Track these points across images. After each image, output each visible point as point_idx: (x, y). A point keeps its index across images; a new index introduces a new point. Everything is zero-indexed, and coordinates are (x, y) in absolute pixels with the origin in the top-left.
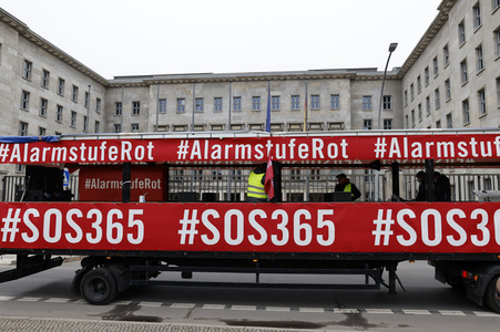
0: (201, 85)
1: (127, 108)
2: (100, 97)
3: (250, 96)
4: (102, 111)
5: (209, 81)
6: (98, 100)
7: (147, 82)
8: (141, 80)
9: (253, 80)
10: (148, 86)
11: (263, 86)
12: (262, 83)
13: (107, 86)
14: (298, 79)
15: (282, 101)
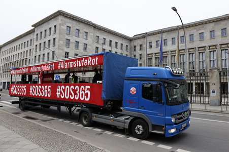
0: (166, 33)
1: (138, 48)
2: (128, 45)
3: (188, 35)
4: (128, 50)
5: (169, 31)
6: (127, 46)
7: (144, 36)
8: (142, 36)
9: (189, 27)
10: (145, 37)
11: (195, 29)
12: (194, 27)
13: (130, 40)
14: (213, 22)
15: (205, 35)
